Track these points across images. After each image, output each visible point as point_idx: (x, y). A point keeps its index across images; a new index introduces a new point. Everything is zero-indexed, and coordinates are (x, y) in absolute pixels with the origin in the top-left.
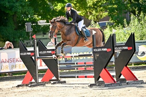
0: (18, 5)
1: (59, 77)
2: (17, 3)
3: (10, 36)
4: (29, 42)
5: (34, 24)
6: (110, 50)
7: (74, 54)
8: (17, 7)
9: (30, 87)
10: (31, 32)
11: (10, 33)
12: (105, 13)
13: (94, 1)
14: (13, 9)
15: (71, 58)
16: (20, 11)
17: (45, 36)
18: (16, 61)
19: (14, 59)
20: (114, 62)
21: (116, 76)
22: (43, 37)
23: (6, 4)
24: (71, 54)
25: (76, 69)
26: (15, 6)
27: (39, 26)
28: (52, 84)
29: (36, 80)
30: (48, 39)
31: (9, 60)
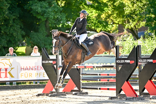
0: (50, 11)
1: (81, 88)
2: (49, 9)
3: (41, 42)
7: (100, 64)
8: (49, 12)
9: (50, 96)
11: (41, 39)
14: (45, 14)
16: (52, 17)
18: (40, 69)
19: (38, 67)
20: (138, 75)
23: (38, 9)
24: (98, 64)
25: (98, 80)
26: (47, 11)
28: (73, 95)
29: (56, 90)
31: (33, 67)
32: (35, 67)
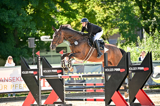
1: (65, 99)
4: (31, 60)
5: (36, 40)
6: (124, 70)
7: (81, 73)
10: (34, 48)
12: (116, 29)
13: (104, 16)
15: (78, 79)
17: (49, 54)
18: (16, 80)
19: (14, 78)
20: (127, 84)
21: (129, 100)
22: (46, 55)
25: (84, 91)
27: (42, 42)
29: (38, 102)
30: (52, 57)
31: (8, 79)
32: (10, 79)
